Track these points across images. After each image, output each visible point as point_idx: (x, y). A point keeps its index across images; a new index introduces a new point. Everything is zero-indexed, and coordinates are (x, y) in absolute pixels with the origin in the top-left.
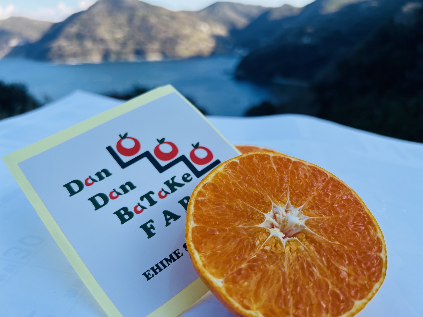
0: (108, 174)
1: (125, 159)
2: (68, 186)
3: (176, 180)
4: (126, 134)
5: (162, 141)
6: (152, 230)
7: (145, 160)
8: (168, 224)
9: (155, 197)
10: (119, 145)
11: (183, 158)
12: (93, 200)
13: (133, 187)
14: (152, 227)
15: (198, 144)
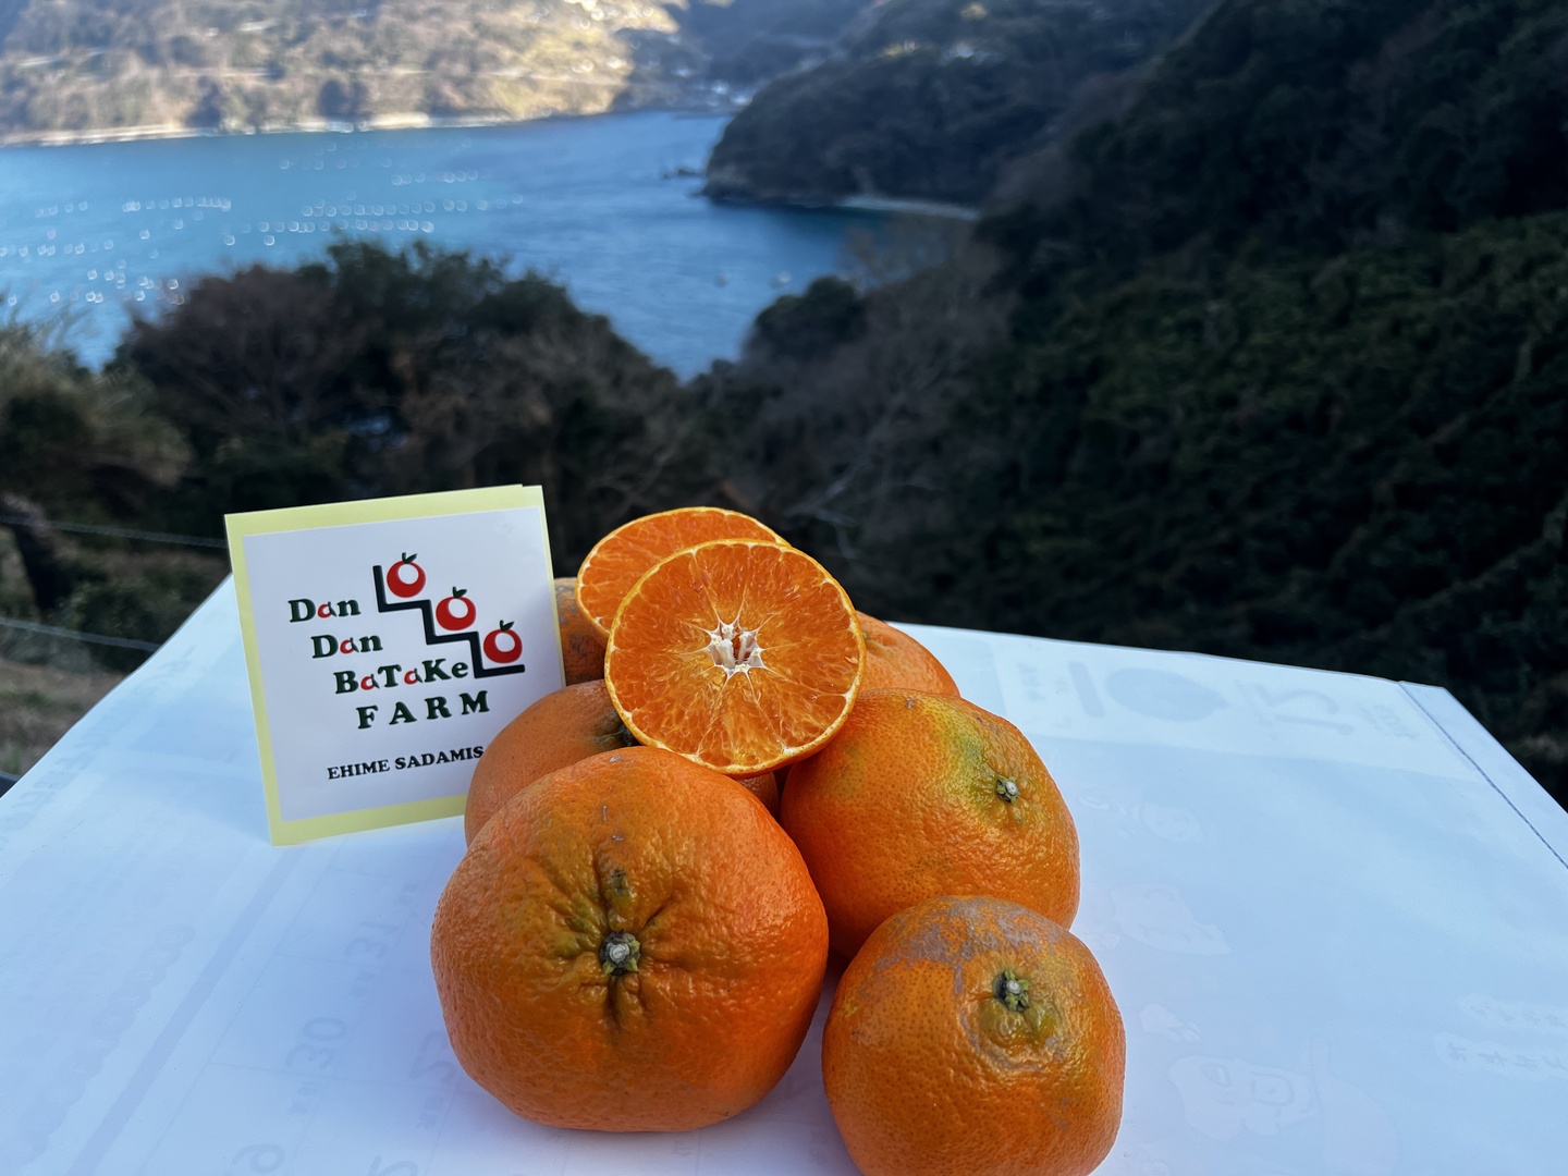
0: (355, 611)
1: (391, 598)
2: (294, 604)
3: (442, 666)
4: (413, 557)
5: (458, 594)
6: (369, 720)
7: (418, 612)
8: (393, 722)
9: (399, 676)
10: (394, 570)
11: (473, 637)
12: (317, 640)
13: (377, 647)
14: (372, 716)
15: (511, 624)
